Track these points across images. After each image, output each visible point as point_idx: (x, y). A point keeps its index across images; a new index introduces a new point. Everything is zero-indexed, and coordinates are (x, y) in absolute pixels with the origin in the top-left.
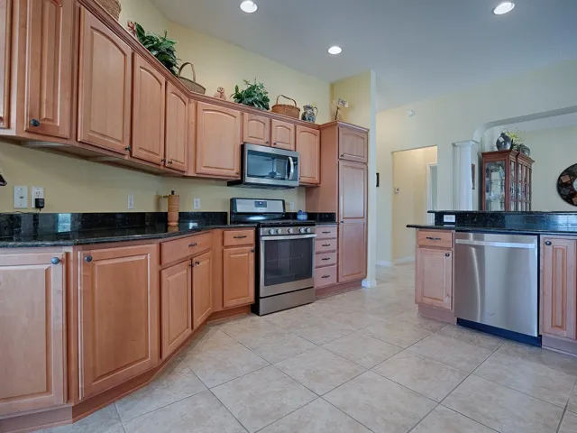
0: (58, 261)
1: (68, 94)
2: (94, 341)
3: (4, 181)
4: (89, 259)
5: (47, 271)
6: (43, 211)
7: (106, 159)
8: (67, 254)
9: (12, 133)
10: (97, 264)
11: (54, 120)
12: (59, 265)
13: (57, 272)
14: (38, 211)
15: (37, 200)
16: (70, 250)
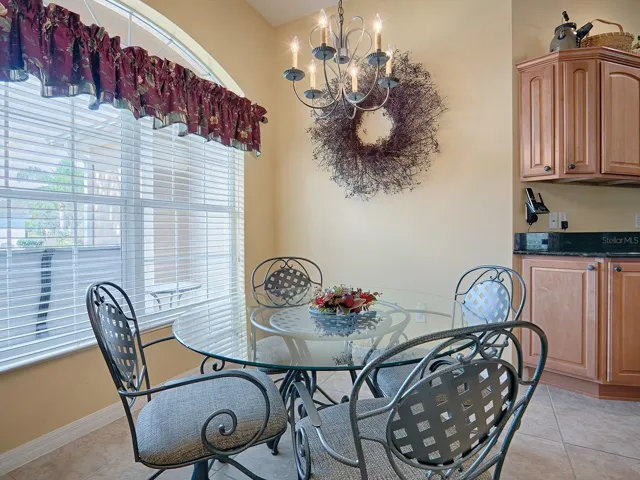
0: (593, 268)
1: (594, 138)
2: (621, 340)
3: (547, 210)
4: (619, 270)
5: (583, 275)
6: (567, 231)
7: (617, 182)
8: (599, 263)
9: (556, 177)
10: (625, 275)
11: (584, 161)
12: (594, 272)
13: (591, 277)
14: (563, 231)
15: (563, 223)
16: (601, 260)
